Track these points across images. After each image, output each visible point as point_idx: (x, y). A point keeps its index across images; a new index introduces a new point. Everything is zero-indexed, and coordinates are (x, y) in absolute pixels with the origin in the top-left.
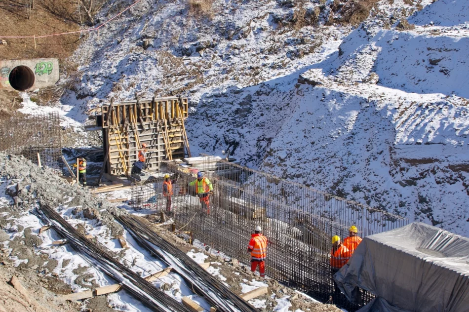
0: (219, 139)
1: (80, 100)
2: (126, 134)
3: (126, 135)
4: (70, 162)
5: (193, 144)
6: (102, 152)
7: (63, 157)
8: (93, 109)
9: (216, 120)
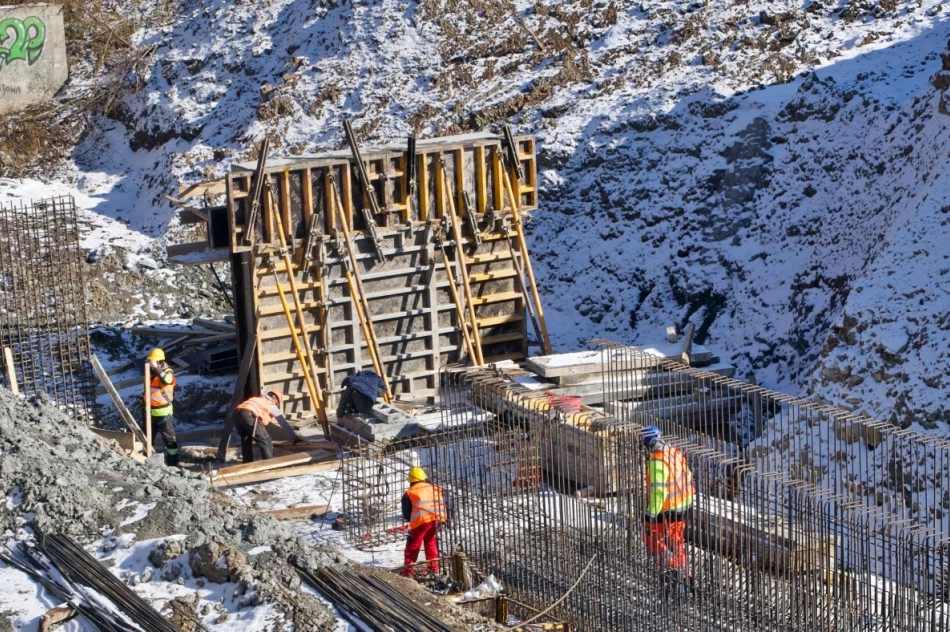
0: (653, 285)
1: (142, 151)
2: (314, 272)
3: (316, 278)
4: (118, 378)
5: (557, 304)
6: (231, 341)
7: (94, 359)
8: (193, 187)
9: (638, 215)
